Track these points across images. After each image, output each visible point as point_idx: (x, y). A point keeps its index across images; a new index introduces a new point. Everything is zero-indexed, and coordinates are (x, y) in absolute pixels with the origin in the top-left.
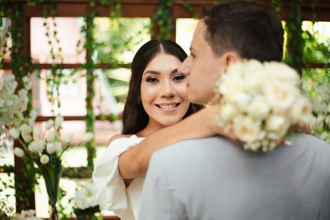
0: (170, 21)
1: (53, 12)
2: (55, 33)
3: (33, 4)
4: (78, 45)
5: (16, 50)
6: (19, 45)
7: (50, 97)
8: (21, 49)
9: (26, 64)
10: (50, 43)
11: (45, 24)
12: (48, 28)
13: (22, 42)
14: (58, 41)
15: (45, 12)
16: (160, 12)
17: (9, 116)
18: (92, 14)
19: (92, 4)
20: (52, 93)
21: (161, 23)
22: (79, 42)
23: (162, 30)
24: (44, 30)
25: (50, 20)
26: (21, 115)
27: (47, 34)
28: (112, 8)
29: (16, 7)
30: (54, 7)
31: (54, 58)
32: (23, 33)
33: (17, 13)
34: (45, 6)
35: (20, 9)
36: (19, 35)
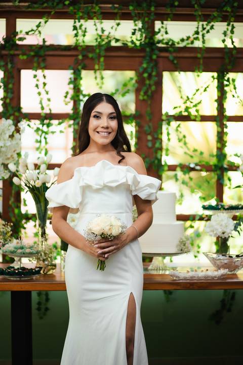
0: (154, 73)
1: (42, 65)
2: (45, 84)
3: (25, 57)
4: (66, 97)
5: (8, 101)
6: (10, 95)
7: (38, 144)
8: (11, 99)
9: (17, 114)
10: (39, 94)
11: (35, 76)
12: (38, 80)
13: (13, 93)
14: (47, 93)
15: (35, 65)
16: (145, 65)
17: (6, 156)
18: (80, 67)
19: (80, 57)
20: (40, 142)
21: (146, 75)
22: (67, 93)
23: (147, 82)
24: (34, 81)
25: (39, 73)
26: (15, 156)
27: (37, 86)
28: (96, 61)
29: (9, 60)
30: (44, 60)
31: (43, 108)
32: (13, 84)
33: (9, 66)
34: (36, 59)
35: (12, 62)
36: (10, 86)
